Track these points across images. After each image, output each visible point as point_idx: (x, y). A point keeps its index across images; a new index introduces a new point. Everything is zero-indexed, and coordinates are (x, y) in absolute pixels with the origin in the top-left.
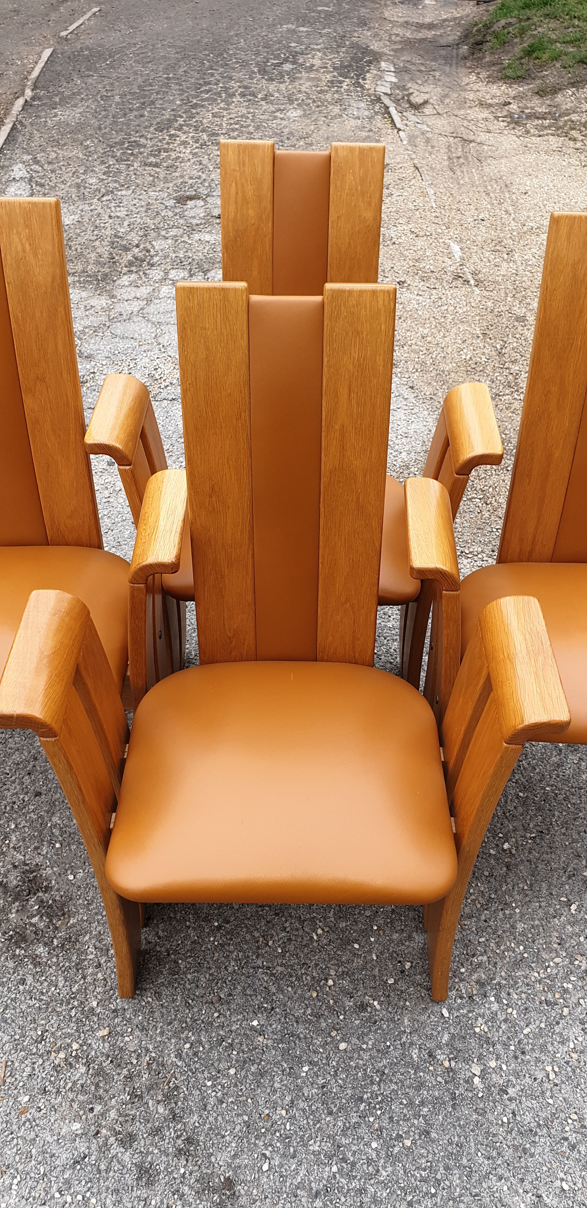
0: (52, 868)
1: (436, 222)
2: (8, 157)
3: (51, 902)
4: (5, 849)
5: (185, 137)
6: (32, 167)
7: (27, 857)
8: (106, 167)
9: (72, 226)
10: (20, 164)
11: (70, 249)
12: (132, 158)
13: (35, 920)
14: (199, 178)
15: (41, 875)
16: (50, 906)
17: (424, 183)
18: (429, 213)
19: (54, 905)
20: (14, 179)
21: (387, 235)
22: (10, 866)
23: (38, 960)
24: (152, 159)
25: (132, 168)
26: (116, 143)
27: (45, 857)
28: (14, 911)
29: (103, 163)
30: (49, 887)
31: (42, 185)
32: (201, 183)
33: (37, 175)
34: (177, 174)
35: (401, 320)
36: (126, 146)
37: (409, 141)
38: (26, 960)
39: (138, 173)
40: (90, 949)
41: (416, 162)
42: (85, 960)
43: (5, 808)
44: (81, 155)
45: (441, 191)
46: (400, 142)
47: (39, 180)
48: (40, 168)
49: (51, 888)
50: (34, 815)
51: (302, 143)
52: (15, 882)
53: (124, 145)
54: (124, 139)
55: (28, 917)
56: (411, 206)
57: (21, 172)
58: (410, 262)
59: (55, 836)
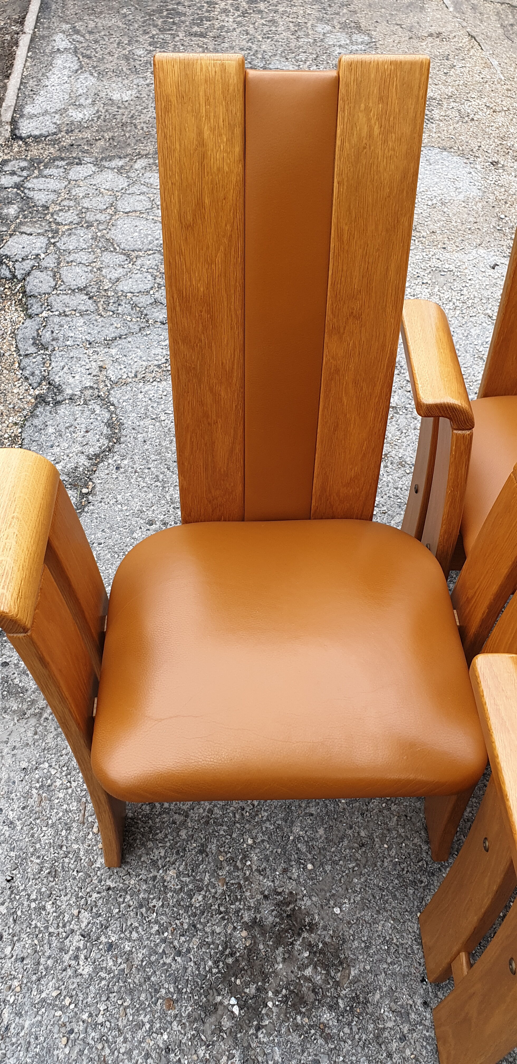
0: (310, 897)
1: (509, 95)
2: (45, 26)
3: (321, 945)
4: (248, 873)
5: (224, 3)
6: (74, 37)
7: (277, 883)
8: (150, 37)
9: (131, 102)
10: (61, 34)
11: (136, 128)
12: (175, 28)
13: (308, 972)
14: (250, 50)
15: (300, 908)
16: (321, 952)
17: (484, 53)
18: (499, 86)
19: (326, 949)
20: (58, 50)
21: (462, 110)
22: (259, 897)
23: (327, 1031)
24: (196, 29)
25: (177, 39)
26: (153, 11)
27: (297, 881)
28: (279, 959)
29: (145, 32)
30: (313, 925)
31: (89, 57)
32: (254, 55)
33: (81, 45)
34: (226, 45)
35: (507, 205)
36: (165, 13)
37: (455, 8)
38: (313, 1031)
39: (186, 44)
40: (386, 1013)
41: (468, 30)
42: (384, 1029)
43: (235, 817)
44: (120, 24)
45: (506, 61)
46: (446, 9)
47: (85, 52)
48: (82, 38)
49: (316, 924)
50: (271, 824)
51: (345, 11)
52: (271, 919)
53: (162, 13)
54: (161, 6)
55: (299, 968)
56: (478, 79)
57: (64, 43)
58: (496, 140)
59: (302, 853)
